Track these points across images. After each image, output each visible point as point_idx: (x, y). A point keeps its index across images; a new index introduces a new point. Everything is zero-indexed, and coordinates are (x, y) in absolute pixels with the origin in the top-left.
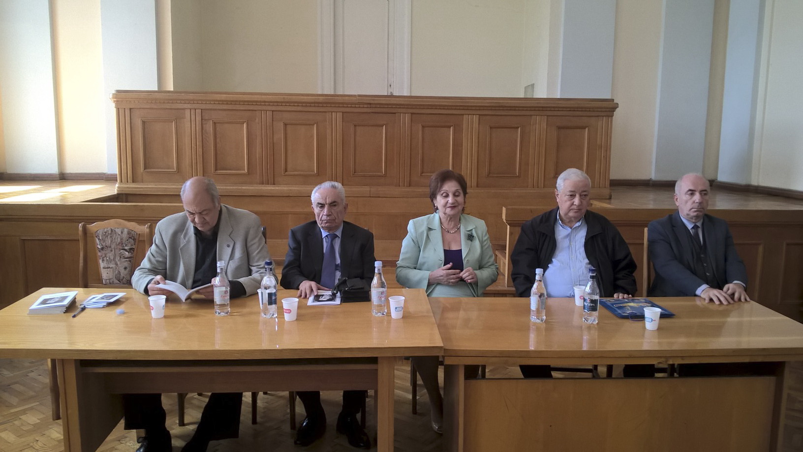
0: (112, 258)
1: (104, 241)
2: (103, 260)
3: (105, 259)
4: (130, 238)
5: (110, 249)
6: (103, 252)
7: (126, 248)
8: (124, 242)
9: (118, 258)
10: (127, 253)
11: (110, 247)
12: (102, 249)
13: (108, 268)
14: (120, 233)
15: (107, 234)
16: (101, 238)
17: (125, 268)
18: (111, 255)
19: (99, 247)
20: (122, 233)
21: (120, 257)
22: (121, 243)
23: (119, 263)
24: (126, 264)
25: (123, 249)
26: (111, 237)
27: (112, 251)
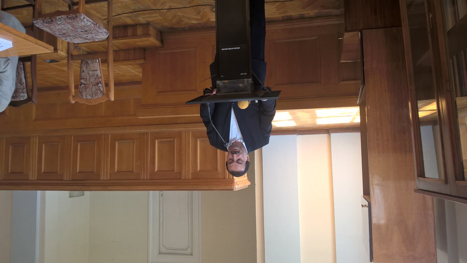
0: (91, 78)
1: (96, 89)
2: (97, 76)
3: (96, 77)
4: (81, 93)
5: (92, 84)
6: (97, 81)
7: (83, 85)
8: (85, 90)
9: (88, 78)
10: (83, 82)
11: (92, 85)
12: (98, 84)
13: (94, 70)
14: (87, 95)
15: (95, 94)
16: (99, 91)
17: (83, 71)
18: (92, 80)
19: (100, 85)
20: (86, 96)
21: (86, 79)
22: (86, 88)
23: (87, 75)
24: (83, 74)
25: (85, 84)
26: (92, 92)
27: (92, 83)
